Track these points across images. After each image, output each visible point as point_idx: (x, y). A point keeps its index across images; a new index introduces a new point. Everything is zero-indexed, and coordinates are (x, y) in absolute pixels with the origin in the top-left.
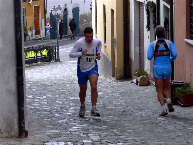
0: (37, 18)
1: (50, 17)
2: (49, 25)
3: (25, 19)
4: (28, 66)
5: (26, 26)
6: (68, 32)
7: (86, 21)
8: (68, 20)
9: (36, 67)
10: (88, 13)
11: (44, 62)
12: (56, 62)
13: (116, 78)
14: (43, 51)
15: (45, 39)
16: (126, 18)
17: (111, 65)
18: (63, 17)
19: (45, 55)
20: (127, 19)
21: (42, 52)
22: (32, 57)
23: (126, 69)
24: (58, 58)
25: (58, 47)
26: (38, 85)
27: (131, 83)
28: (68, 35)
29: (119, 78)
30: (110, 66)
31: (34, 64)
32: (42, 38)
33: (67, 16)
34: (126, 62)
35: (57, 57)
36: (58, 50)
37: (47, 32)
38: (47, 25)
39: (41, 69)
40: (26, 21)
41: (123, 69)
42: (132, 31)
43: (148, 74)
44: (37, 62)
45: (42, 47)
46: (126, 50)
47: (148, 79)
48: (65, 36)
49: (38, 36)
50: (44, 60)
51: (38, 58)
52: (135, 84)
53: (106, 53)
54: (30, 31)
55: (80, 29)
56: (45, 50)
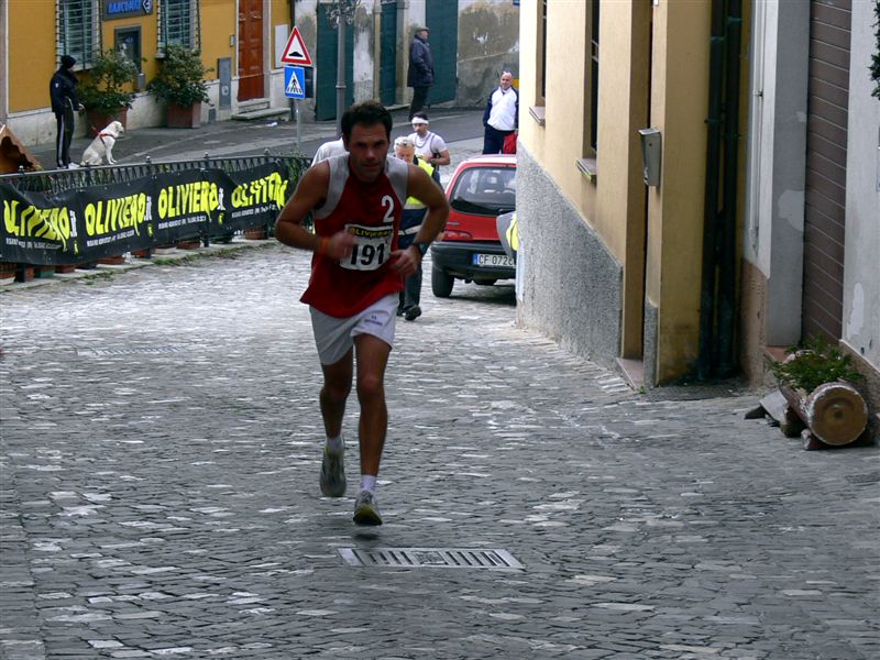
0: (253, 20)
1: (315, 17)
2: (301, 53)
3: (195, 20)
4: (179, 257)
5: (197, 54)
6: (402, 90)
7: (486, 43)
8: (405, 34)
9: (221, 262)
10: (501, 4)
11: (265, 237)
13: (654, 376)
14: (262, 181)
15: (287, 118)
16: (729, 15)
17: (621, 290)
18: (378, 17)
19: (275, 202)
20: (731, 19)
21: (257, 186)
22: (204, 213)
23: (715, 323)
26: (175, 405)
27: (750, 416)
28: (400, 106)
29: (671, 373)
30: (617, 293)
31: (214, 247)
32: (274, 115)
33: (399, 12)
34: (717, 281)
37: (291, 85)
38: (290, 52)
39: (245, 275)
40: (199, 29)
41: (693, 319)
42: (761, 95)
43: (870, 375)
44: (227, 239)
45: (255, 161)
46: (720, 207)
47: (866, 409)
49: (256, 107)
50: (265, 227)
51: (233, 215)
52: (776, 424)
53: (592, 219)
54: (218, 81)
55: (457, 80)
56: (271, 178)
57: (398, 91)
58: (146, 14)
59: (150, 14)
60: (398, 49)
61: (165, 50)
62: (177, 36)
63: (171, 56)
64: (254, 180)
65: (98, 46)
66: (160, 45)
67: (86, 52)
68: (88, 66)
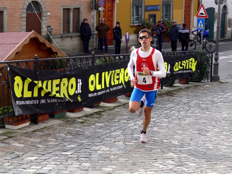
0: (188, 14)
3: (172, 13)
6: (226, 35)
8: (227, 20)
11: (187, 83)
12: (211, 83)
14: (187, 61)
18: (221, 16)
19: (191, 69)
21: (184, 63)
24: (216, 76)
25: (217, 54)
28: (225, 39)
33: (226, 15)
35: (214, 74)
36: (217, 59)
40: (173, 16)
48: (222, 39)
50: (187, 79)
56: (191, 60)
57: (225, 35)
58: (158, 10)
59: (159, 10)
60: (225, 24)
61: (163, 21)
62: (166, 17)
63: (164, 22)
64: (183, 61)
65: (143, 19)
66: (162, 19)
67: (140, 20)
68: (140, 24)
